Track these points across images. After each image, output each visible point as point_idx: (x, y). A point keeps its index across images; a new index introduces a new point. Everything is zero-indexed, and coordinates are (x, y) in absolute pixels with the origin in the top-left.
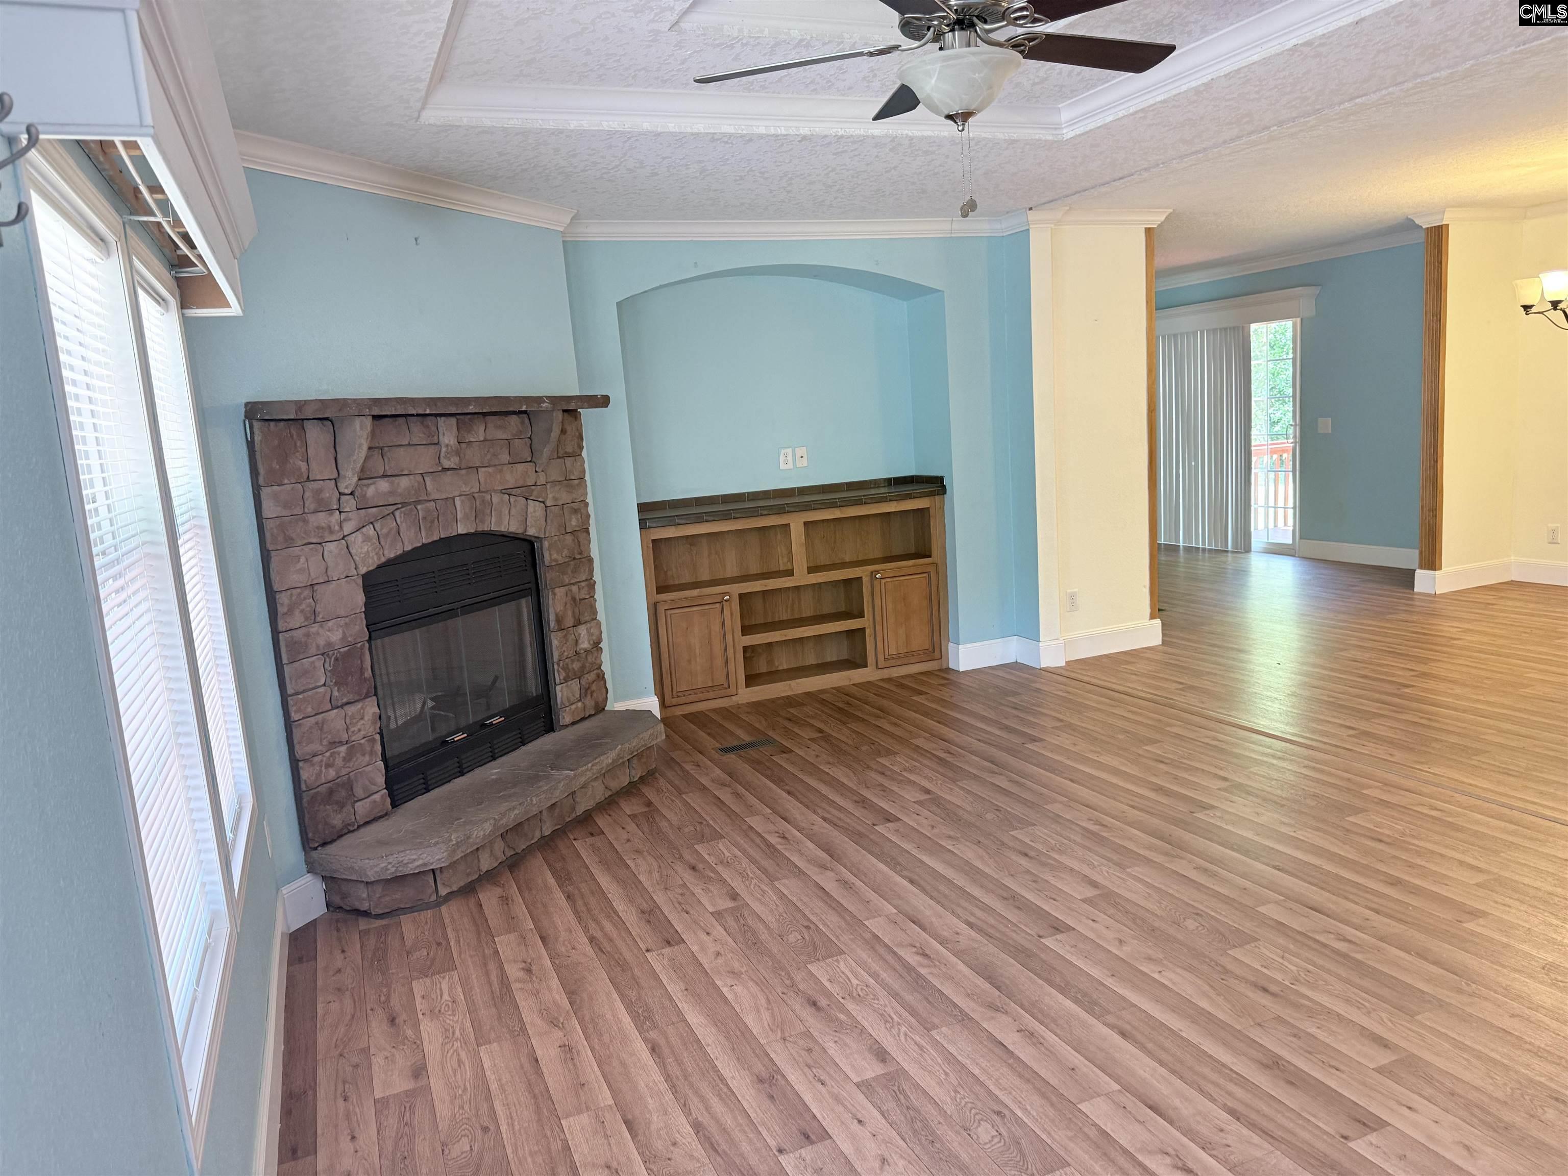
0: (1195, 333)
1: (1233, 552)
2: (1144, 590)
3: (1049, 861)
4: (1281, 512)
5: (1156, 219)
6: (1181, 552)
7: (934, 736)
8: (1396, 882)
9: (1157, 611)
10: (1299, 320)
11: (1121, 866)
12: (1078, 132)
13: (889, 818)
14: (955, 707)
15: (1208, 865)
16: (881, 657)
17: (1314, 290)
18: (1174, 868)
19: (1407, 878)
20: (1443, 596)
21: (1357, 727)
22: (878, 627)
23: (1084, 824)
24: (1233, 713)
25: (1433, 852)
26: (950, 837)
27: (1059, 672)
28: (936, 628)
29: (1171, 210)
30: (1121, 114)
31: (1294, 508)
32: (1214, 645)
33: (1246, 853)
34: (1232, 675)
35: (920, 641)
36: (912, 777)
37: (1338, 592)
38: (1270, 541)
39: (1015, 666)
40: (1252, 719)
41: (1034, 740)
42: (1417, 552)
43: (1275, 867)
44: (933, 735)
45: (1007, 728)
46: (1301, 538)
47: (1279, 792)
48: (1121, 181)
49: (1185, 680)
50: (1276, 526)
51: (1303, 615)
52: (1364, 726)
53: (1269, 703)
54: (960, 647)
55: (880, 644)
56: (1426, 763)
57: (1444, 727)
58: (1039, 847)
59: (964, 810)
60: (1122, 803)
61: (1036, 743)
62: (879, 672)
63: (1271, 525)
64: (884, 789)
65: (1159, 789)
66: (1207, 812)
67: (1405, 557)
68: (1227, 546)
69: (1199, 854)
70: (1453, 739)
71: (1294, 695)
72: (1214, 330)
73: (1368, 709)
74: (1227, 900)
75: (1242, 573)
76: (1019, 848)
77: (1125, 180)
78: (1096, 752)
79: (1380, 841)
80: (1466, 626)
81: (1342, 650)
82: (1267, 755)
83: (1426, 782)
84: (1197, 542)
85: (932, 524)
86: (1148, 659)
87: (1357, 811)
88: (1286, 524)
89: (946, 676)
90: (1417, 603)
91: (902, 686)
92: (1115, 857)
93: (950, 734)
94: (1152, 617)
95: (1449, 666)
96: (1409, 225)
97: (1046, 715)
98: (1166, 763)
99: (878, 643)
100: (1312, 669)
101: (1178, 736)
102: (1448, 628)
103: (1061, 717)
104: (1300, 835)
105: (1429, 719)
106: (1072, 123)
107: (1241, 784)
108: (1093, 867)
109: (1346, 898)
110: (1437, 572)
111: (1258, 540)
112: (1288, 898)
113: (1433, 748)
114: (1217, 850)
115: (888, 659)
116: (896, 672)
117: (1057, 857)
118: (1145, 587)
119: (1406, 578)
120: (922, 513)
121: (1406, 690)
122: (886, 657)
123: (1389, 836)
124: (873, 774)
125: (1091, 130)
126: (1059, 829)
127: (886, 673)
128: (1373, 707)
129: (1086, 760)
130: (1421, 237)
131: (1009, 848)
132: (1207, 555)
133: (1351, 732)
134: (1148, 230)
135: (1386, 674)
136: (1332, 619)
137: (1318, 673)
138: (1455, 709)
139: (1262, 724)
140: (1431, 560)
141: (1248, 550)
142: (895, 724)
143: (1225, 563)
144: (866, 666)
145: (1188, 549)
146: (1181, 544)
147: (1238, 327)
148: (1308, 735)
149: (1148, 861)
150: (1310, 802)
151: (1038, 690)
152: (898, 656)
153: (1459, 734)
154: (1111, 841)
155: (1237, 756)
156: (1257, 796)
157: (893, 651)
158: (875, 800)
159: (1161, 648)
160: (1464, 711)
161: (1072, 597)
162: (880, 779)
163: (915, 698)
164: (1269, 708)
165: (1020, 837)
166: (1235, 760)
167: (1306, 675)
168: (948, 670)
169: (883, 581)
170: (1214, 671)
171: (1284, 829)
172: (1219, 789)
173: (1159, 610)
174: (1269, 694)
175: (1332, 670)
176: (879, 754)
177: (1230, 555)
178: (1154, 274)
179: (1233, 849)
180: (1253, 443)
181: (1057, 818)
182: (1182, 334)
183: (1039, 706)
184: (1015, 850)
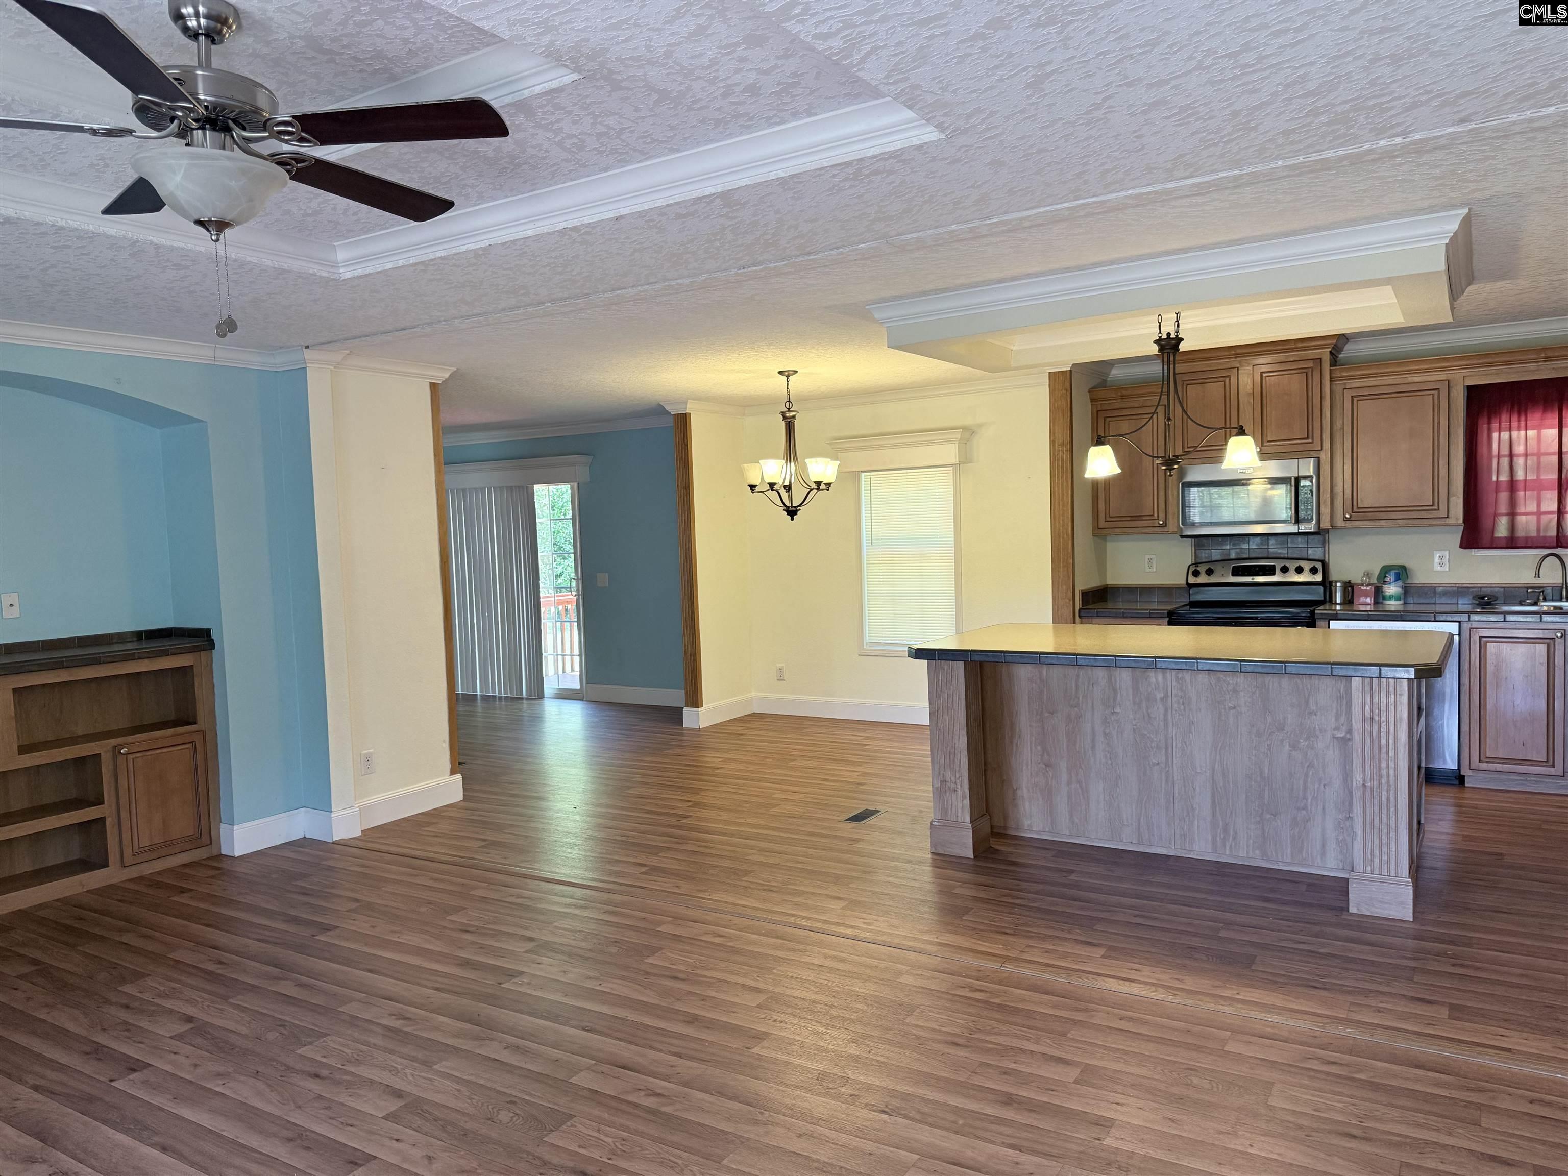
0: (483, 490)
1: (527, 699)
2: (444, 745)
3: (345, 1077)
4: (568, 659)
5: (441, 375)
6: (479, 701)
7: (201, 943)
8: (693, 1020)
9: (458, 765)
10: (576, 484)
11: (427, 1064)
12: (357, 273)
13: (133, 1066)
14: (230, 903)
15: (520, 1042)
16: (128, 852)
17: (589, 459)
18: (485, 1054)
19: (702, 1013)
20: (706, 729)
21: (648, 863)
22: (124, 815)
23: (384, 1022)
24: (536, 865)
25: (720, 981)
26: (219, 1075)
27: (354, 843)
28: (204, 808)
29: (455, 369)
30: (400, 263)
31: (580, 655)
32: (513, 796)
33: (556, 1018)
34: (532, 825)
35: (182, 826)
36: (169, 1004)
37: (623, 732)
38: (560, 687)
39: (304, 842)
40: (553, 870)
41: (326, 928)
42: (684, 691)
43: (584, 1029)
44: (198, 943)
45: (295, 920)
46: (587, 683)
47: (583, 944)
48: (404, 332)
49: (490, 836)
50: (564, 672)
51: (593, 756)
52: (654, 861)
53: (569, 850)
54: (236, 827)
55: (126, 836)
56: (705, 891)
57: (719, 853)
58: (332, 1062)
59: (239, 1034)
60: (426, 987)
61: (328, 933)
62: (126, 870)
63: (560, 672)
64: (127, 1027)
65: (466, 964)
66: (516, 980)
67: (672, 697)
68: (522, 694)
69: (511, 1031)
70: (726, 863)
71: (590, 838)
72: (501, 488)
73: (654, 843)
74: (539, 1078)
75: (537, 719)
76: (308, 1069)
77: (408, 331)
78: (395, 932)
79: (676, 978)
80: (726, 756)
81: (629, 788)
82: (569, 906)
83: (710, 910)
84: (494, 690)
85: (196, 684)
86: (451, 818)
87: (654, 950)
88: (573, 670)
89: (216, 864)
90: (685, 738)
91: (158, 885)
92: (420, 1055)
93: (222, 938)
94: (453, 772)
95: (716, 795)
96: (659, 410)
97: (339, 896)
98: (472, 932)
99: (124, 836)
100: (604, 810)
101: (484, 899)
102: (711, 758)
103: (358, 896)
104: (606, 987)
105: (706, 847)
106: (349, 263)
107: (546, 942)
108: (394, 1071)
109: (651, 1048)
110: (700, 709)
111: (550, 687)
112: (600, 1061)
113: (712, 875)
114: (527, 1021)
115: (139, 853)
116: (147, 869)
117: (352, 1069)
118: (444, 741)
119: (675, 716)
120: (185, 672)
121: (685, 821)
122: (136, 849)
123: (683, 972)
124: (113, 1010)
125: (369, 274)
126: (356, 1034)
127: (134, 872)
128: (659, 841)
129: (385, 944)
130: (670, 422)
131: (297, 1072)
132: (503, 703)
133: (644, 869)
134: (433, 386)
135: (665, 807)
136: (619, 759)
137: (610, 813)
138: (724, 834)
139: (564, 872)
140: (694, 700)
141: (541, 696)
142: (145, 936)
143: (520, 710)
144: (107, 866)
145: (486, 698)
146: (479, 693)
147: (523, 487)
148: (606, 879)
149: (456, 1050)
150: (613, 950)
151: (331, 869)
152: (154, 848)
153: (730, 858)
154: (416, 1036)
155: (542, 912)
156: (563, 953)
157: (145, 842)
158: (114, 1045)
159: (462, 804)
160: (732, 835)
161: (368, 759)
162: (124, 1015)
163: (175, 899)
164: (568, 855)
165: (310, 1055)
166: (541, 917)
167: (600, 816)
168: (220, 857)
169: (131, 757)
170: (516, 823)
171: (590, 984)
172: (527, 952)
173: (460, 763)
174: (568, 840)
175: (622, 808)
176: (123, 980)
177: (525, 702)
178: (441, 430)
179: (542, 1017)
180: (541, 595)
181: (354, 1021)
182: (470, 490)
183: (333, 888)
184: (303, 1072)
